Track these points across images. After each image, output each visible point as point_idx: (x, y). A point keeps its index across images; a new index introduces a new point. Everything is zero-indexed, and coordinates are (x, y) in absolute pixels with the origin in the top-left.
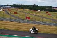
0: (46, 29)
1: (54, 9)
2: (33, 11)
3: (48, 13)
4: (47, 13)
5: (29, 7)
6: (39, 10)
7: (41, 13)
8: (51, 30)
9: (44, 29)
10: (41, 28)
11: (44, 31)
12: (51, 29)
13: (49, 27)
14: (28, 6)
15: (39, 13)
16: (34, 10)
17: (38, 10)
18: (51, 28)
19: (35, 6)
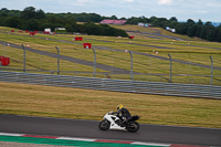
0: (70, 103)
1: (106, 26)
2: (25, 33)
3: (81, 39)
4: (77, 39)
5: (9, 18)
6: (48, 30)
7: (55, 40)
8: (88, 106)
9: (64, 103)
10: (50, 98)
11: (61, 112)
12: (89, 103)
13: (83, 96)
14: (4, 15)
15: (48, 40)
16: (27, 30)
17: (42, 30)
18: (91, 100)
19: (30, 12)
